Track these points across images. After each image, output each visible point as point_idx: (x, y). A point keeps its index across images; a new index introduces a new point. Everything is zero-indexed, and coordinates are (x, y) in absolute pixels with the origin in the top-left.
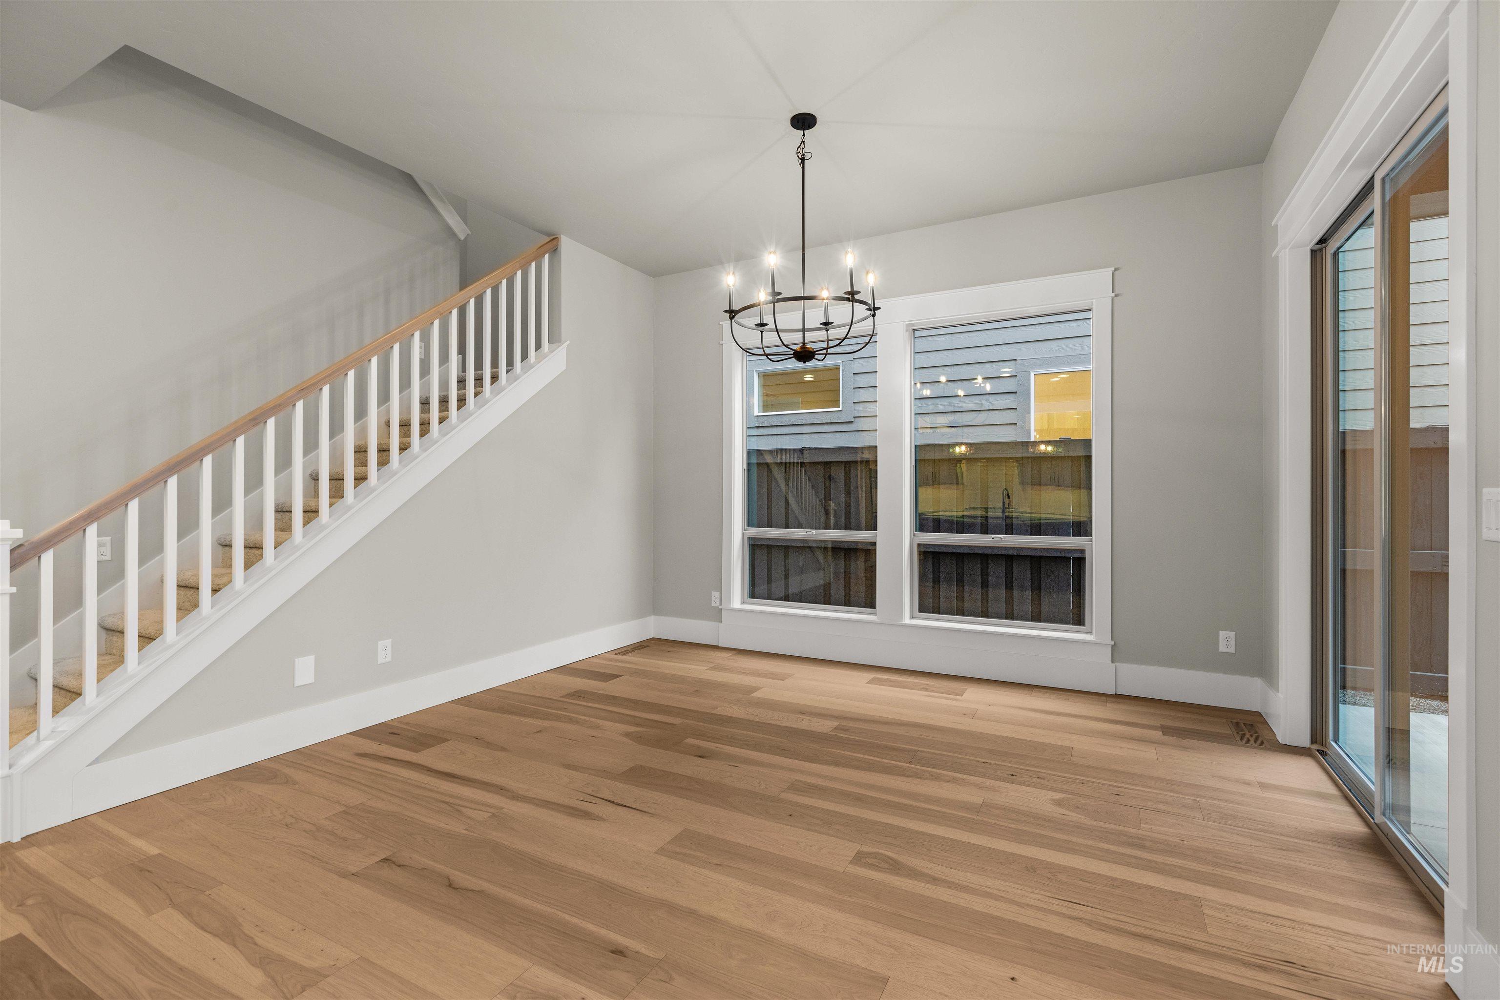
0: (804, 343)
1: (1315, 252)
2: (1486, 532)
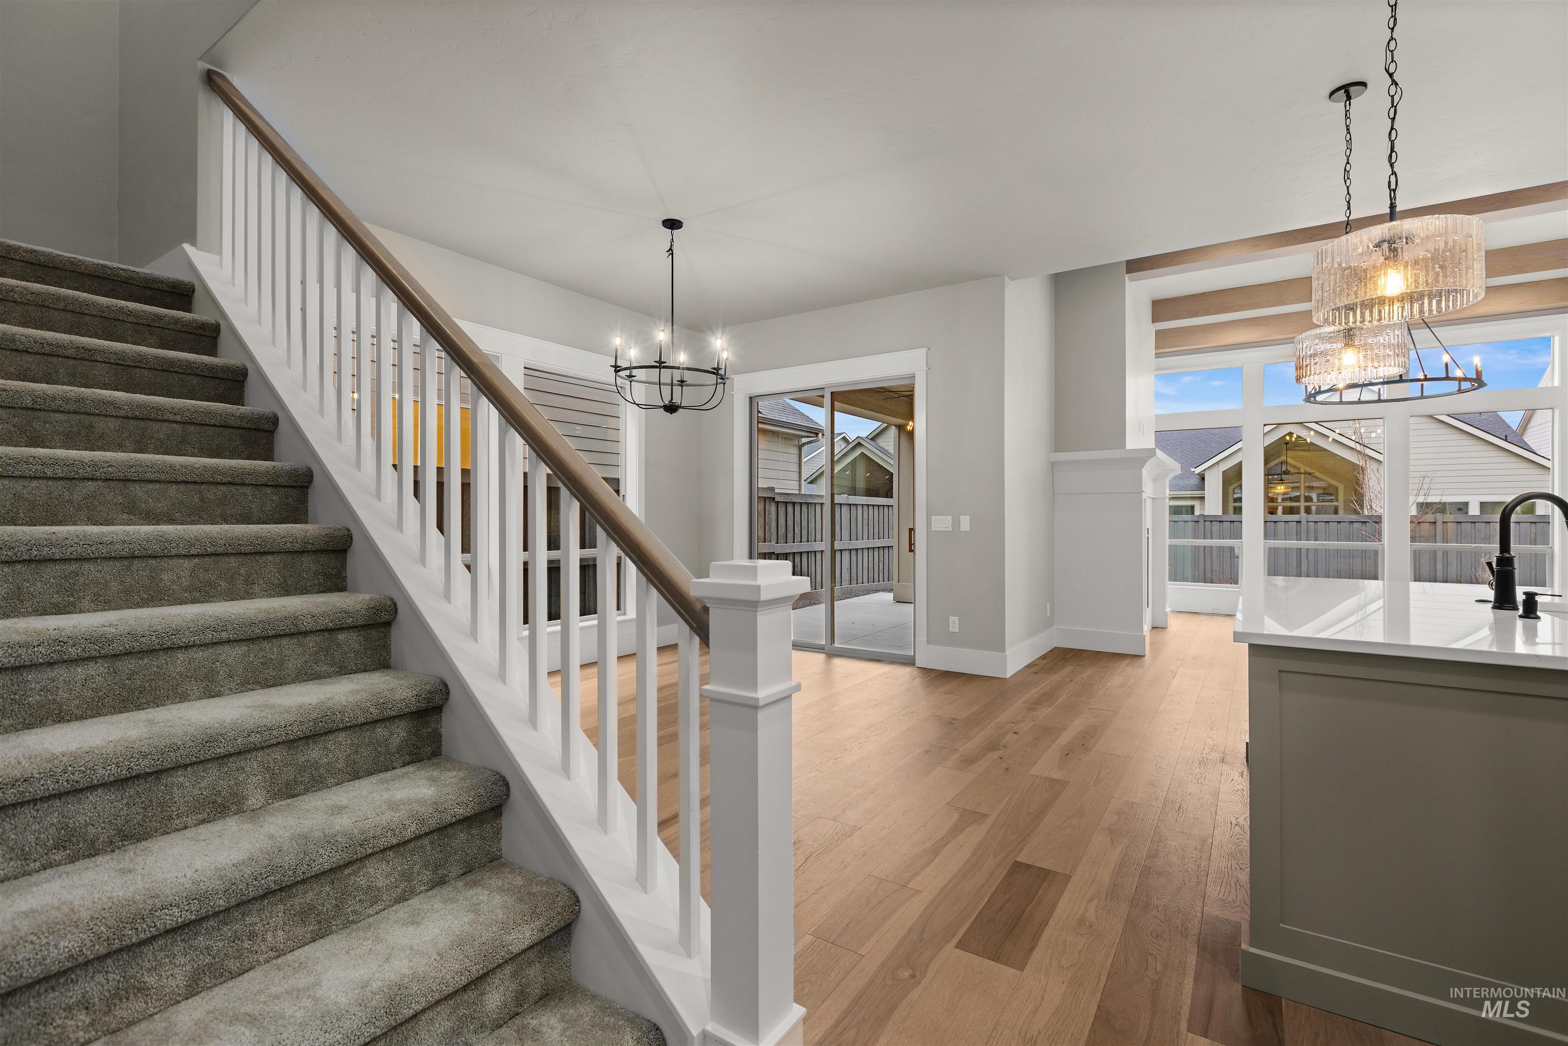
1: (751, 398)
2: (933, 529)
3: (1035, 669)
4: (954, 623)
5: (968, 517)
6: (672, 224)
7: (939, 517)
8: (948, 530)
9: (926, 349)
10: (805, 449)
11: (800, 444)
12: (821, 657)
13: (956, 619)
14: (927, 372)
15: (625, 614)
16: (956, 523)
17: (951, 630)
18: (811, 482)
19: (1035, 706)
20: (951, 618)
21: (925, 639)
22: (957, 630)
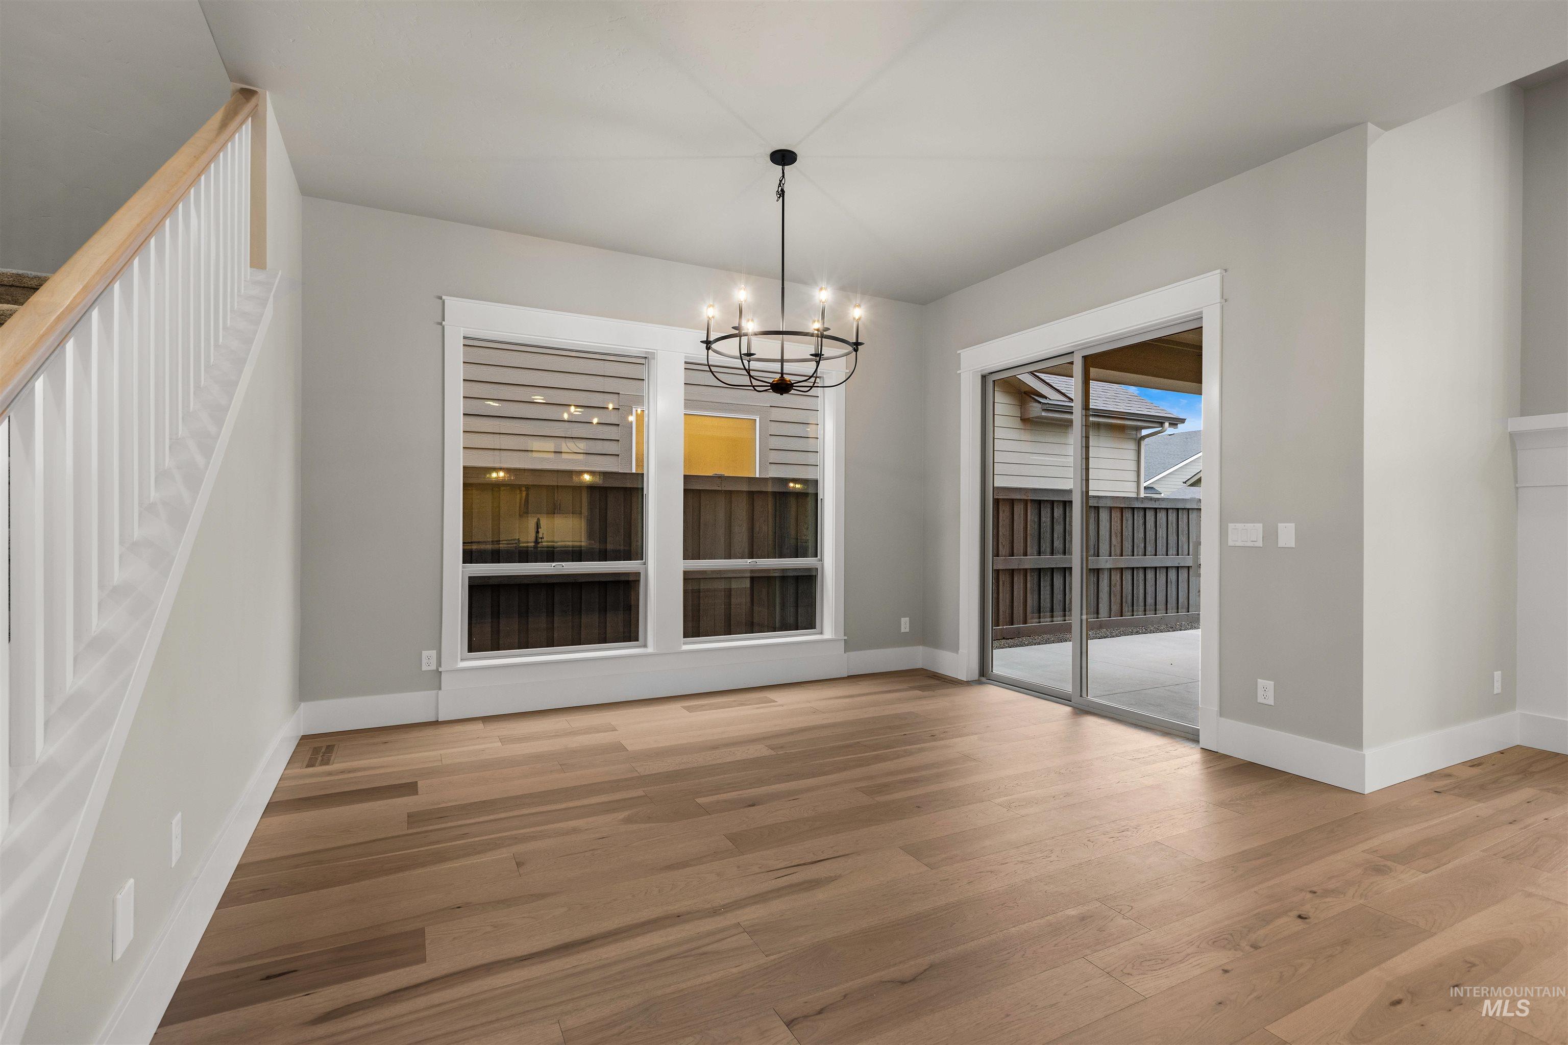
0: (782, 374)
1: (984, 377)
2: (1231, 543)
3: (1440, 784)
4: (1266, 691)
5: (1293, 525)
6: (783, 158)
7: (1240, 526)
8: (1256, 544)
9: (1218, 271)
10: (1143, 443)
11: (1139, 436)
12: (1064, 710)
13: (1270, 684)
14: (1222, 307)
15: (821, 633)
16: (1271, 535)
17: (1260, 699)
18: (1192, 485)
19: (1389, 863)
20: (1261, 682)
21: (1215, 708)
22: (1271, 701)
